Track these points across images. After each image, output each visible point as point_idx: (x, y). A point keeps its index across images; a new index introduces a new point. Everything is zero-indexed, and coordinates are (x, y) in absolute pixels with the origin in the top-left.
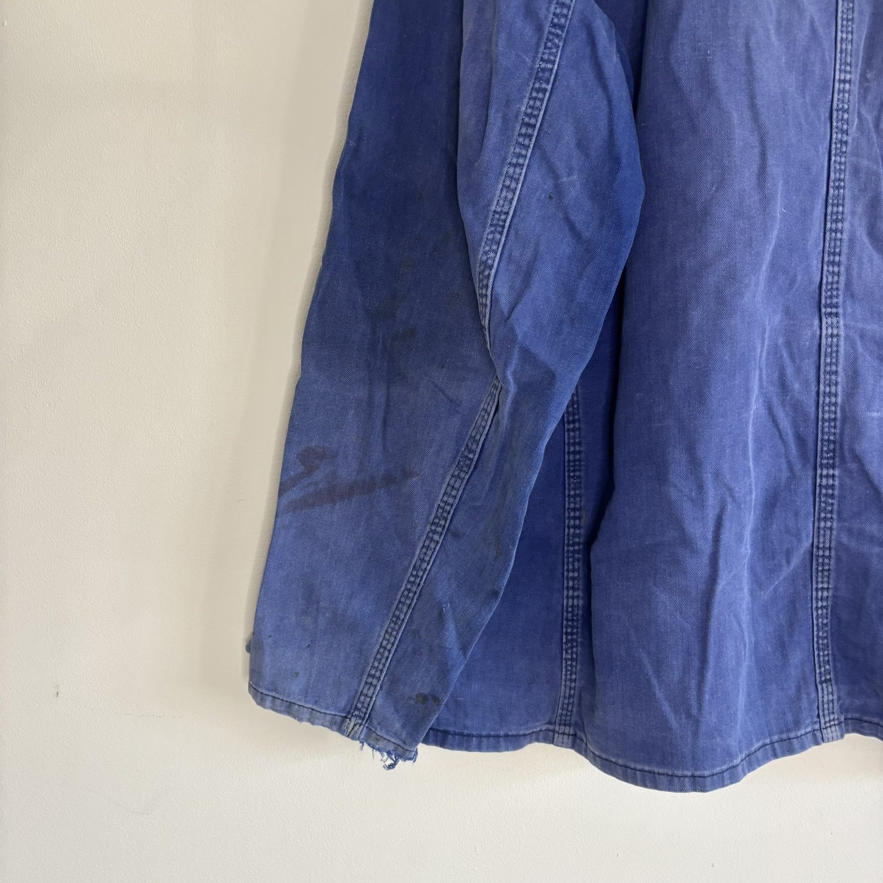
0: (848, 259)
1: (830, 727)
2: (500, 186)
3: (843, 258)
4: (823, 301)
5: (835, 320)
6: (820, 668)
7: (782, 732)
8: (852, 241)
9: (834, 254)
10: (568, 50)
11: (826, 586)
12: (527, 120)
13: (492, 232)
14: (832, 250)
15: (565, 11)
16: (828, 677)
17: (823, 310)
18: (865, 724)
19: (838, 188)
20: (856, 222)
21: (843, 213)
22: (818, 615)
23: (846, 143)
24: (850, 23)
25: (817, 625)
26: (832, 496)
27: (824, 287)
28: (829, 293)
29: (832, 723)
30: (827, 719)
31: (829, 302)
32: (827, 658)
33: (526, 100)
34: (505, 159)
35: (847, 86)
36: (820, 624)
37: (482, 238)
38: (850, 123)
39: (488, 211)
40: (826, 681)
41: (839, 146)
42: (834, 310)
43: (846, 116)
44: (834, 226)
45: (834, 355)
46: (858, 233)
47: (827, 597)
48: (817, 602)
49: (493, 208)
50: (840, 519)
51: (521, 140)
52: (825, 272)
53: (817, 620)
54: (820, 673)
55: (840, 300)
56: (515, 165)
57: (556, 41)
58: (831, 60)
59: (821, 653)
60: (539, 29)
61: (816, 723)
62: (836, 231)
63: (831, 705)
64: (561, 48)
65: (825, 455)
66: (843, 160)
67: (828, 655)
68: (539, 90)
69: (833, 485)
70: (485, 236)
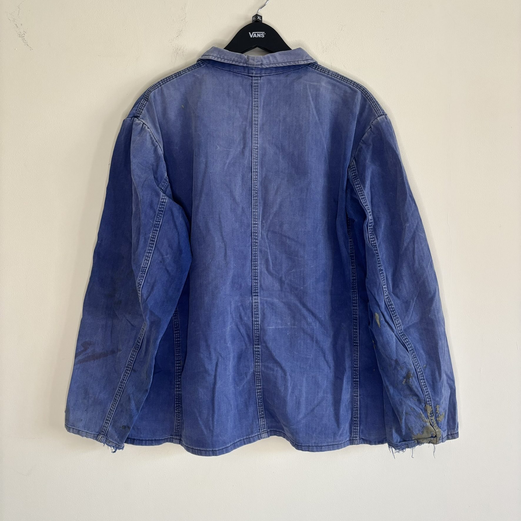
0: (260, 278)
1: (264, 433)
2: (144, 259)
3: (258, 278)
4: (253, 291)
5: (257, 297)
6: (260, 413)
7: (247, 436)
8: (261, 272)
9: (255, 276)
10: (165, 218)
11: (260, 385)
12: (152, 239)
13: (141, 273)
14: (255, 275)
15: (163, 206)
16: (263, 416)
17: (253, 294)
18: (278, 432)
19: (255, 256)
20: (262, 266)
21: (257, 264)
22: (258, 395)
23: (257, 242)
24: (256, 206)
25: (258, 398)
26: (259, 354)
27: (253, 287)
28: (255, 289)
29: (265, 432)
30: (262, 431)
31: (255, 291)
32: (262, 410)
33: (151, 233)
34: (145, 251)
35: (256, 225)
36: (259, 398)
37: (138, 275)
38: (258, 236)
39: (140, 267)
40: (262, 417)
41: (255, 243)
42: (256, 294)
43: (256, 234)
44: (254, 268)
45: (257, 308)
46: (263, 270)
47: (261, 388)
48: (257, 390)
49: (142, 266)
50: (262, 362)
51: (150, 245)
52: (253, 282)
53: (258, 396)
54: (260, 415)
55: (259, 291)
56: (149, 253)
57: (161, 215)
58: (250, 218)
59: (260, 408)
60: (155, 212)
61: (259, 432)
62: (255, 269)
63: (264, 426)
64: (162, 217)
65: (256, 341)
66: (256, 248)
67: (262, 408)
68: (155, 230)
69: (259, 351)
70: (139, 275)
